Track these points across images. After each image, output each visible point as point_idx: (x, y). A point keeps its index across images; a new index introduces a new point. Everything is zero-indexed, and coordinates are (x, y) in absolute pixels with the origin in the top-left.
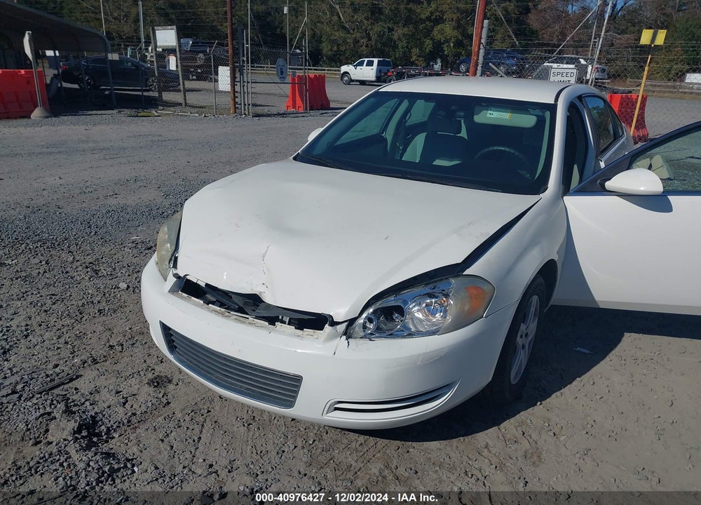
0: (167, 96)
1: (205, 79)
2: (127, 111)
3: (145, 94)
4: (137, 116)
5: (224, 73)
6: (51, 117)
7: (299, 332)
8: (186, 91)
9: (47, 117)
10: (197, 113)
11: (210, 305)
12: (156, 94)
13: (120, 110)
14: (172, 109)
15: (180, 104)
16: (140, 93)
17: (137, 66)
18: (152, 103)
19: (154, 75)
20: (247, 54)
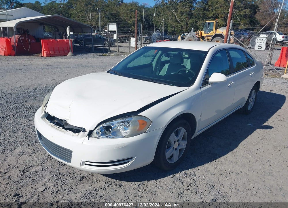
0: (112, 49)
1: (123, 42)
2: (98, 54)
3: (104, 47)
4: (102, 56)
5: (133, 40)
6: (74, 56)
7: (74, 134)
8: (119, 46)
9: (73, 56)
10: (123, 55)
11: (51, 123)
12: (108, 48)
13: (96, 53)
14: (114, 53)
15: (117, 52)
16: (102, 47)
17: (100, 38)
18: (106, 51)
19: (107, 41)
20: (142, 33)
